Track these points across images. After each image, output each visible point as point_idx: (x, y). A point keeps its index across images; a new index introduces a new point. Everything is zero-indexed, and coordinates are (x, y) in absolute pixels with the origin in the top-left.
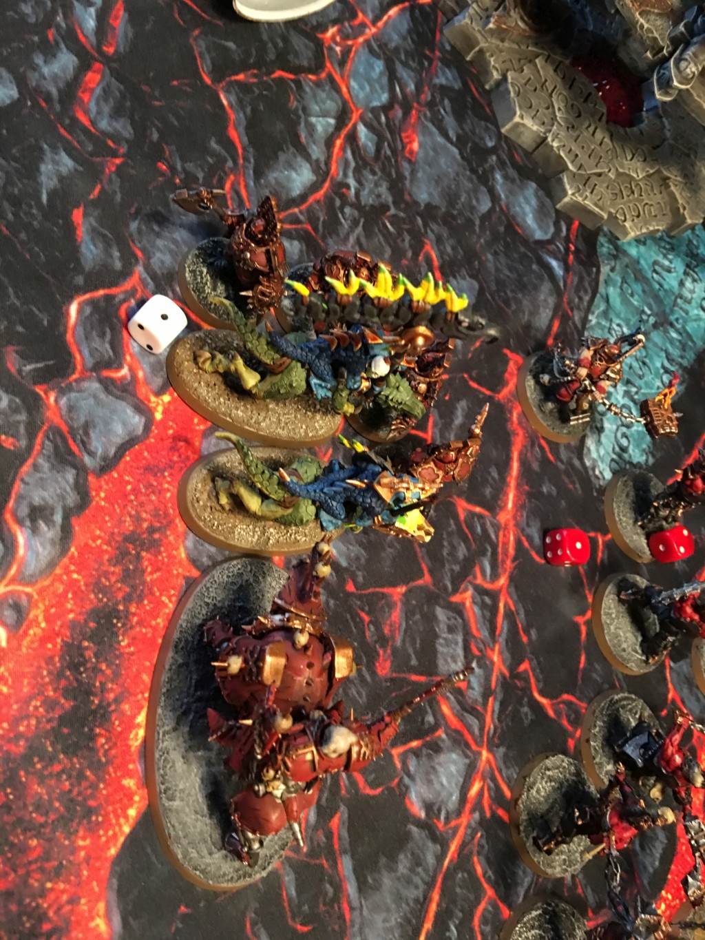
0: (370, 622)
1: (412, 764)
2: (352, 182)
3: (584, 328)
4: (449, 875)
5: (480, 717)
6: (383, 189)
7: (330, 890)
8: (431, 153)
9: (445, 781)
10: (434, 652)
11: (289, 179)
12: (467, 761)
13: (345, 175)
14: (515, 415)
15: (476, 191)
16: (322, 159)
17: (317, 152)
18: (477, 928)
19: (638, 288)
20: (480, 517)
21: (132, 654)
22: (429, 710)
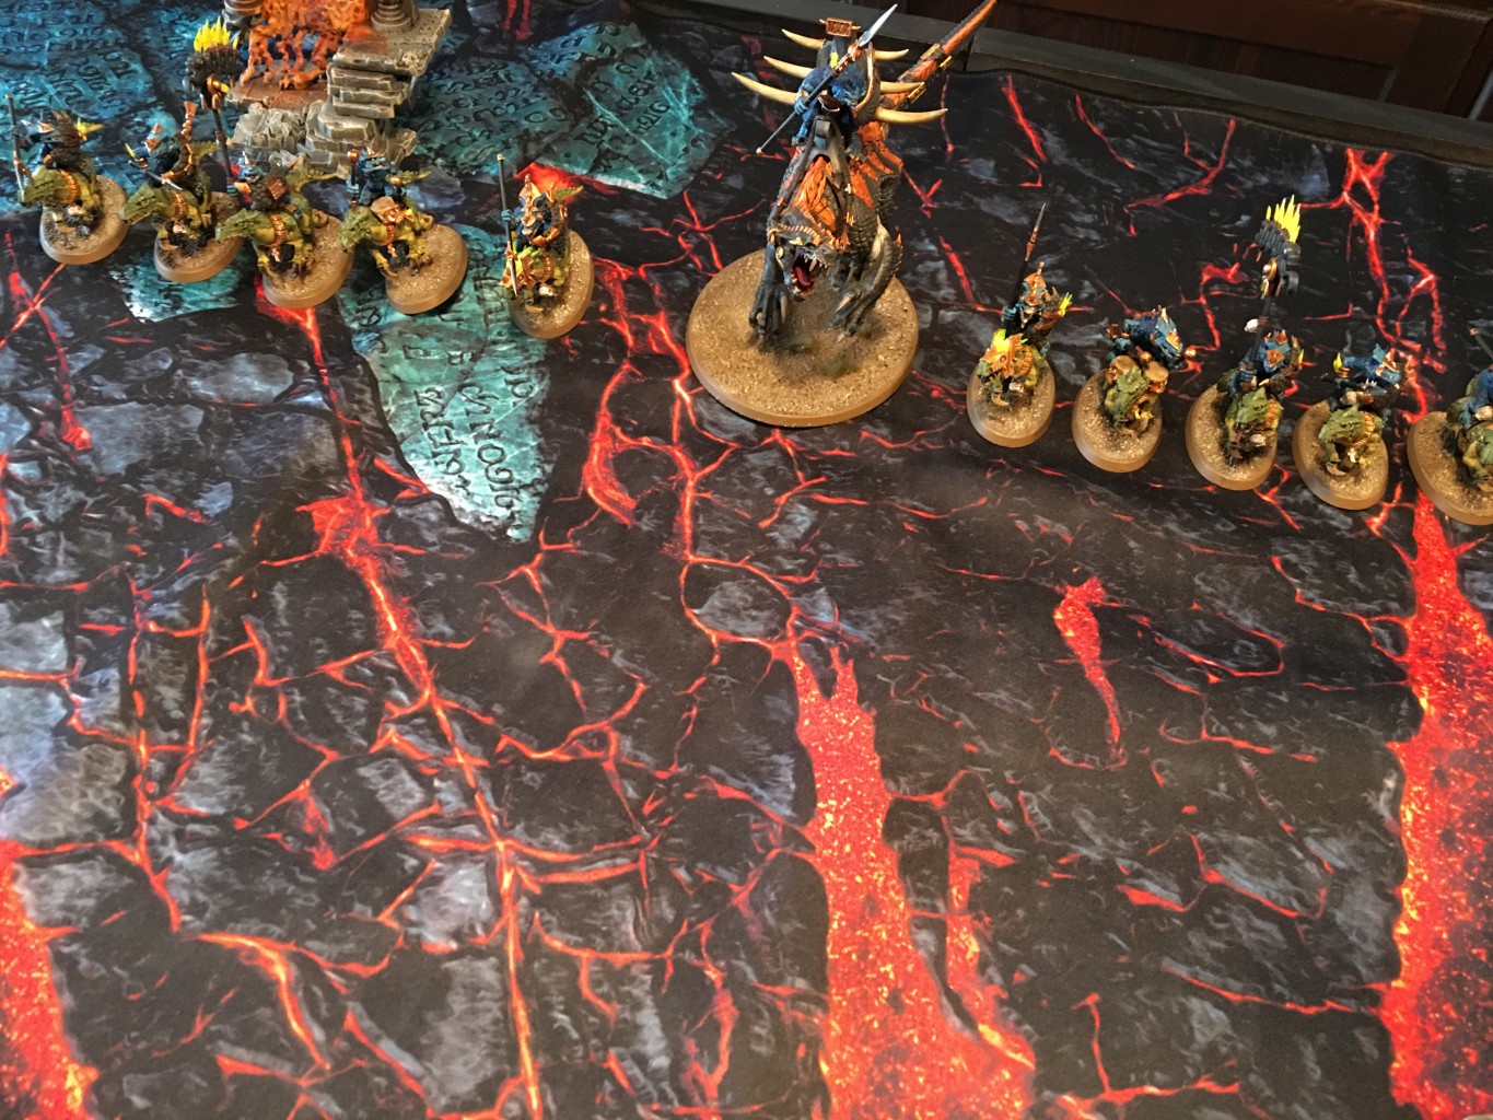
0: (285, 835)
1: (412, 913)
2: (30, 513)
3: (386, 422)
4: (524, 973)
5: (475, 819)
6: (69, 494)
8: (107, 427)
9: (463, 900)
14: (350, 552)
15: (177, 415)
18: (591, 996)
21: (28, 1038)
22: (405, 857)
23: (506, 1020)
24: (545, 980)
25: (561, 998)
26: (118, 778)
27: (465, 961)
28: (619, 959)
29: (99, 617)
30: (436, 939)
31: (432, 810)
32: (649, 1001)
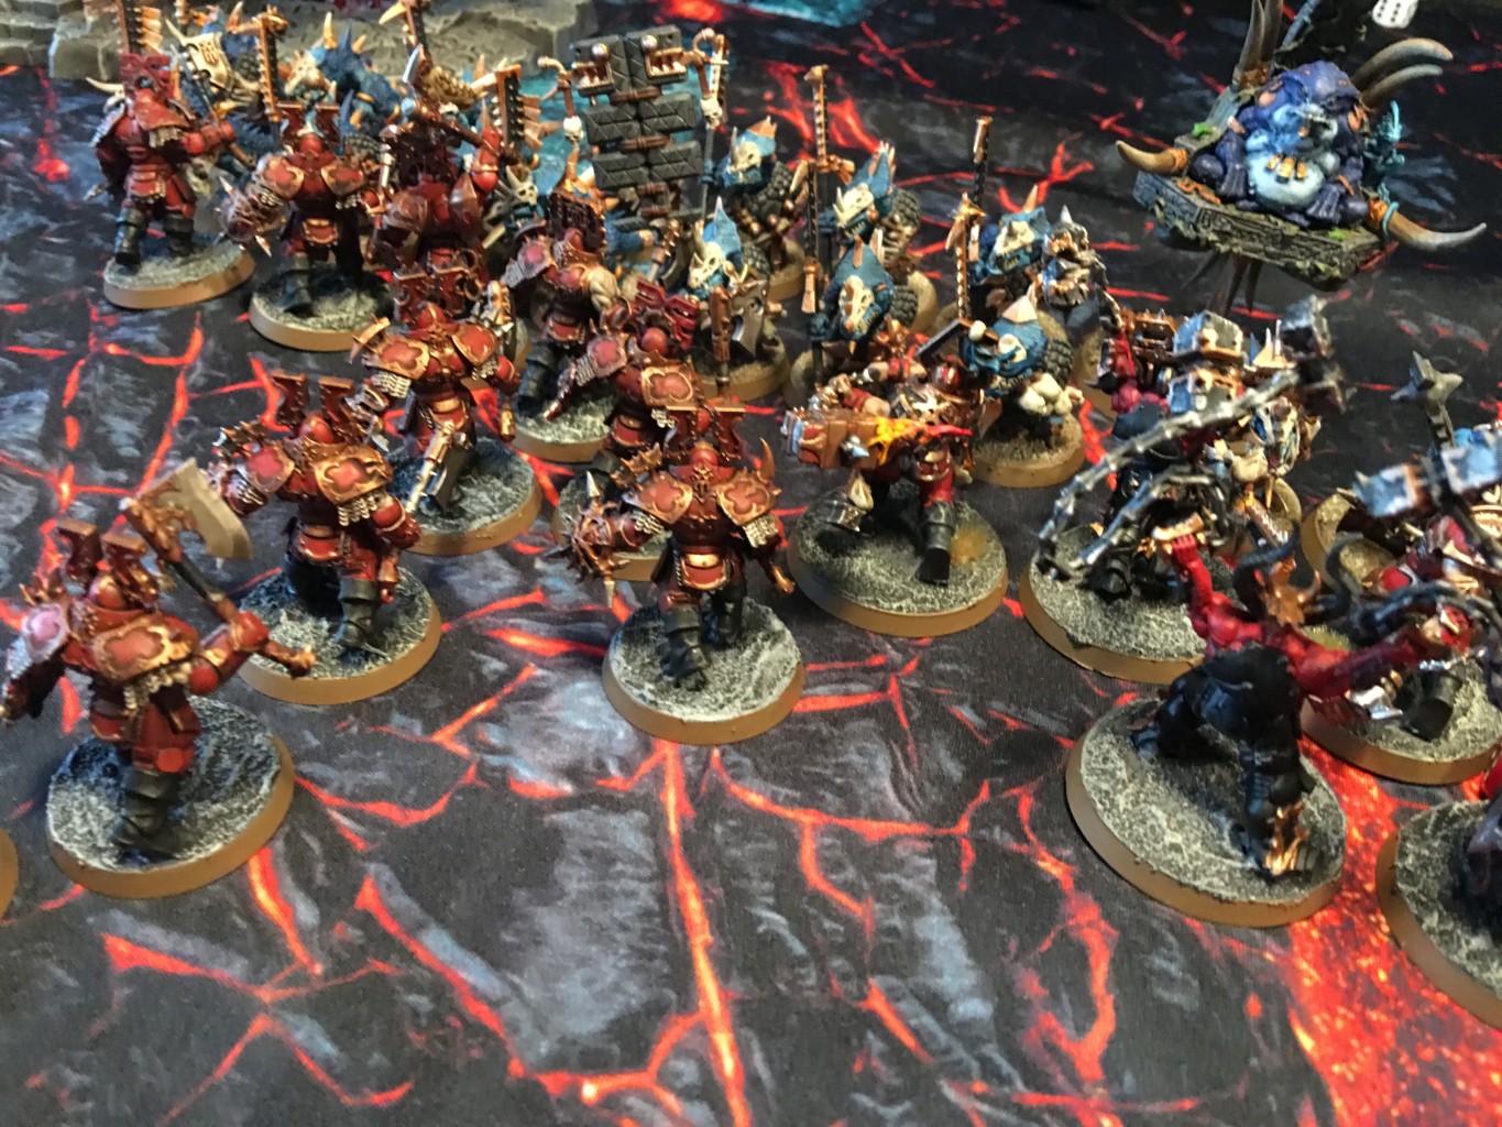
22: (483, 657)
23: (666, 912)
24: (734, 852)
25: (768, 886)
26: (16, 519)
27: (588, 813)
28: (873, 830)
30: (535, 775)
31: (530, 598)
32: (935, 900)
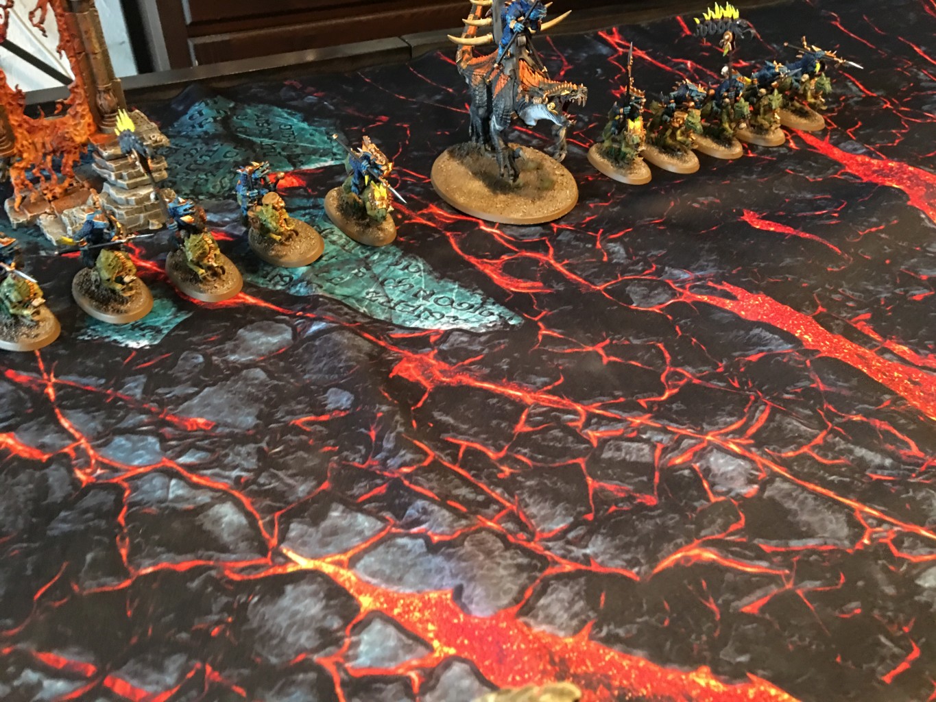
0: (616, 505)
1: (721, 489)
2: (235, 473)
3: (370, 317)
4: (796, 475)
5: (683, 437)
6: (243, 450)
7: (813, 558)
8: (208, 409)
9: (731, 468)
10: (636, 463)
11: (230, 524)
12: (715, 451)
13: (228, 477)
14: (444, 379)
15: (245, 379)
16: (211, 494)
17: (203, 498)
18: (831, 462)
19: (335, 273)
20: (529, 416)
21: (652, 686)
29: (362, 490)
